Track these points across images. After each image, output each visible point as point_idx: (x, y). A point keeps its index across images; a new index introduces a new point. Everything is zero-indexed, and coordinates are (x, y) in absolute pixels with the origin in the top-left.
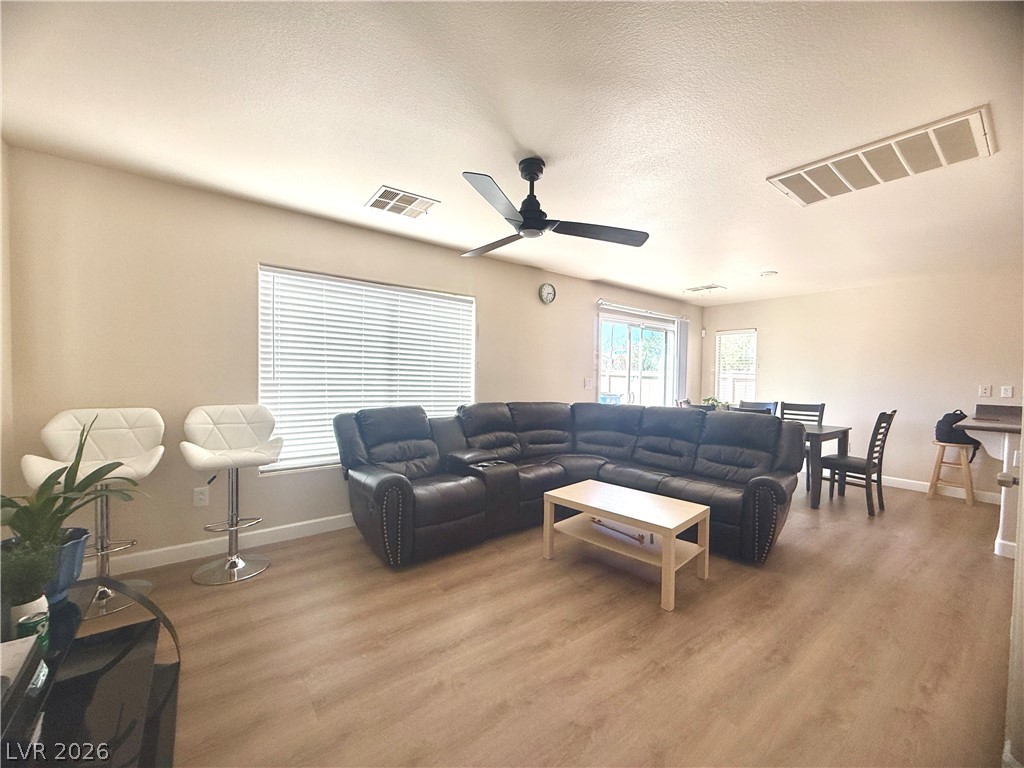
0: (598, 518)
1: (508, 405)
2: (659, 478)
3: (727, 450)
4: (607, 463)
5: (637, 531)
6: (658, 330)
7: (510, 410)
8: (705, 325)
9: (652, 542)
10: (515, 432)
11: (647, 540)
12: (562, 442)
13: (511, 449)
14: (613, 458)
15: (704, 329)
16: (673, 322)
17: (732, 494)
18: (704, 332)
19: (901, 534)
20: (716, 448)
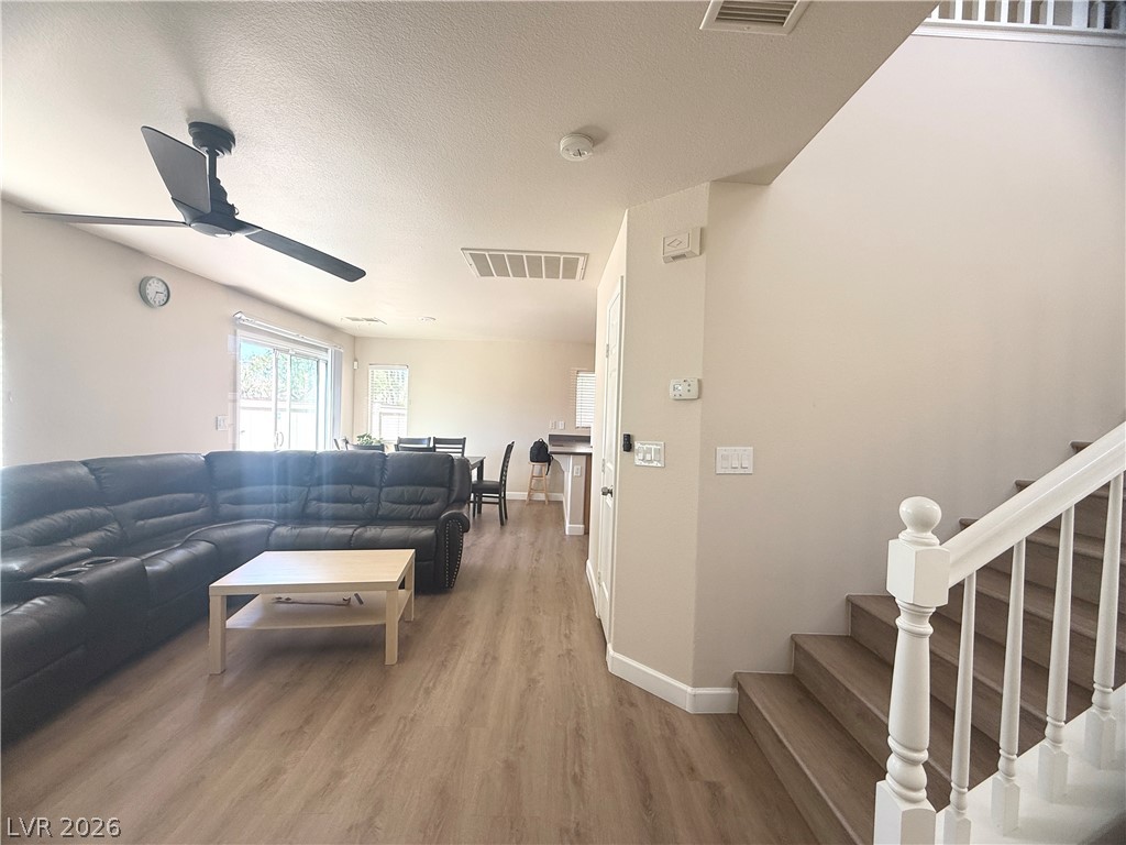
0: (284, 596)
1: (85, 463)
2: (350, 531)
3: (408, 490)
4: (276, 526)
5: (339, 596)
6: (307, 357)
7: (92, 471)
8: (358, 357)
9: (361, 602)
10: (105, 506)
11: (354, 600)
12: (194, 509)
13: (102, 534)
14: (283, 519)
15: (356, 360)
16: (326, 350)
17: (427, 532)
18: (356, 363)
19: (522, 535)
20: (398, 489)
